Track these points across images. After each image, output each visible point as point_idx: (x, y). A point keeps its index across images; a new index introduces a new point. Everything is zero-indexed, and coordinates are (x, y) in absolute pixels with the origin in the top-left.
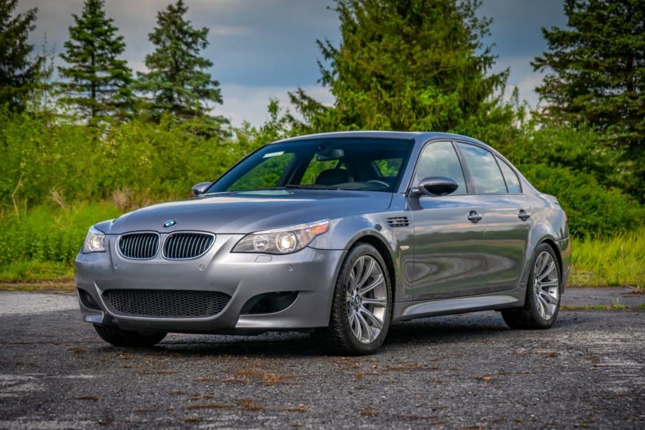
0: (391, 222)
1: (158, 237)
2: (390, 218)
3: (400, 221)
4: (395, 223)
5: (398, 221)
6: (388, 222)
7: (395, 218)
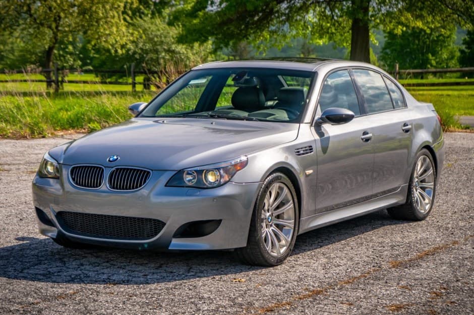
0: (298, 152)
1: (103, 170)
2: (298, 149)
3: (306, 150)
4: (302, 152)
5: (304, 151)
6: (296, 152)
7: (302, 148)
